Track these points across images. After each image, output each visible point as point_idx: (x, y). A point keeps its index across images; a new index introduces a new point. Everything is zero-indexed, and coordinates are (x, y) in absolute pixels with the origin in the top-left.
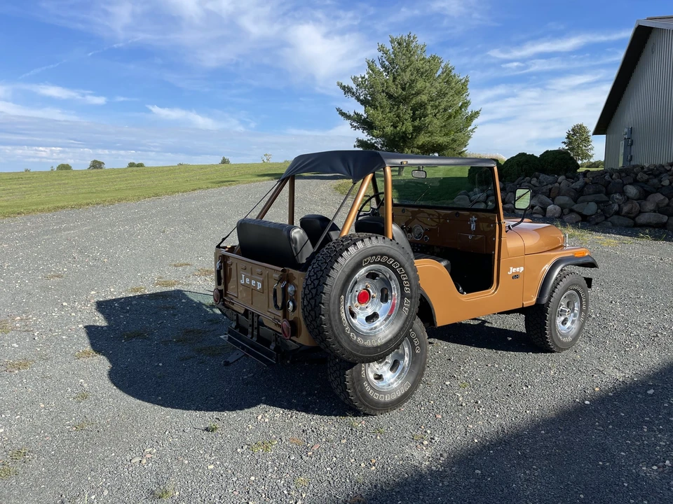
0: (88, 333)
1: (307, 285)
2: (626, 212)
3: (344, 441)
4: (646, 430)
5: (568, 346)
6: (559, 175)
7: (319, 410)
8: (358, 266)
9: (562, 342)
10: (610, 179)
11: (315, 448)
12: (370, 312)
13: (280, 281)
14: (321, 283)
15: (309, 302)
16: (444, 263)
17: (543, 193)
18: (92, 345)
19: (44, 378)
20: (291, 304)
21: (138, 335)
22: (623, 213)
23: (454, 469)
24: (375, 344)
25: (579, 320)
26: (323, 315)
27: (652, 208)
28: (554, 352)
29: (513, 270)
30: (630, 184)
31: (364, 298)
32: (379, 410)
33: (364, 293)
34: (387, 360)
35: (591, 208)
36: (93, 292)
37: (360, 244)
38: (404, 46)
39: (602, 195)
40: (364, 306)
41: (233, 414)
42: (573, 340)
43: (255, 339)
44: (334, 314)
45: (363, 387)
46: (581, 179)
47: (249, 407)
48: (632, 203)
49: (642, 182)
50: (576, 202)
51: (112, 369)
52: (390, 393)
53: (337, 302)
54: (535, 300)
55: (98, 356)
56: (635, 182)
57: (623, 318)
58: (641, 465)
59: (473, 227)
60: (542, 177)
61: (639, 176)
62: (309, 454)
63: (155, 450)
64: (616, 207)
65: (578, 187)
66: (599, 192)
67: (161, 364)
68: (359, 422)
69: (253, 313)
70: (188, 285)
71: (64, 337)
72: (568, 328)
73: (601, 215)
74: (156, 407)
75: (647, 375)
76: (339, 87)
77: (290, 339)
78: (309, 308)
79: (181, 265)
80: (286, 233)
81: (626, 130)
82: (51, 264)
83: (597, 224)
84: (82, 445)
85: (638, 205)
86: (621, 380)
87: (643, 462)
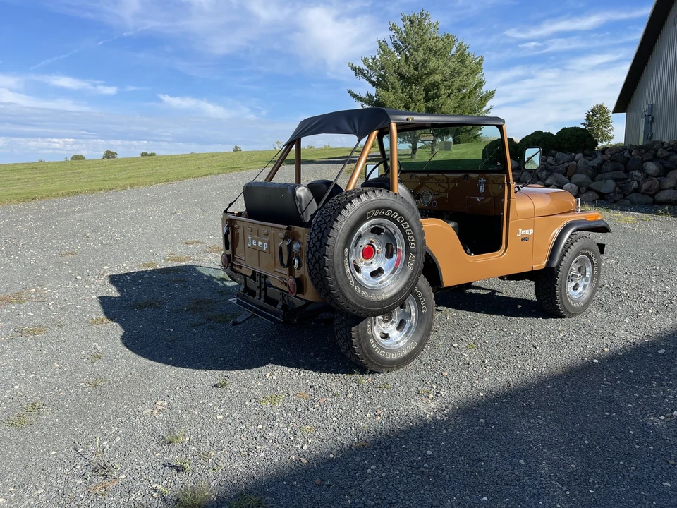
0: (101, 303)
1: (311, 239)
2: (645, 190)
3: (351, 395)
4: (655, 385)
5: (579, 312)
6: (576, 153)
7: (326, 369)
8: (362, 219)
9: (573, 307)
10: (629, 156)
11: (322, 402)
12: (375, 267)
13: (286, 238)
14: (325, 235)
15: (313, 255)
16: (452, 225)
17: (560, 172)
18: (106, 313)
19: (58, 342)
20: (296, 262)
21: (150, 305)
22: (642, 191)
23: (458, 418)
24: (380, 298)
25: (590, 285)
26: (327, 267)
27: (672, 185)
28: (564, 317)
29: (522, 232)
30: (650, 161)
31: (369, 253)
32: (385, 368)
33: (369, 248)
34: (393, 320)
35: (609, 186)
36: (106, 267)
37: (364, 197)
38: (416, 24)
39: (621, 172)
40: (369, 261)
41: (242, 373)
42: (584, 305)
43: (263, 299)
44: (338, 265)
45: (369, 344)
46: (599, 156)
47: (258, 367)
48: (652, 180)
49: (663, 158)
50: (593, 179)
51: (124, 334)
52: (396, 351)
53: (341, 254)
54: (545, 263)
55: (111, 323)
56: (655, 159)
57: (637, 287)
58: (648, 415)
59: (482, 189)
60: (558, 155)
61: (659, 152)
62: (316, 406)
63: (166, 403)
64: (635, 184)
65: (596, 165)
66: (618, 170)
67: (172, 330)
68: (366, 379)
69: (260, 274)
70: (199, 260)
71: (78, 306)
72: (580, 294)
73: (619, 193)
74: (167, 366)
75: (659, 337)
76: (350, 68)
77: (296, 296)
78: (313, 261)
79: (192, 243)
80: (290, 191)
81: (646, 107)
82: (65, 243)
83: (615, 202)
84: (95, 400)
85: (658, 182)
86: (632, 341)
87: (650, 413)
